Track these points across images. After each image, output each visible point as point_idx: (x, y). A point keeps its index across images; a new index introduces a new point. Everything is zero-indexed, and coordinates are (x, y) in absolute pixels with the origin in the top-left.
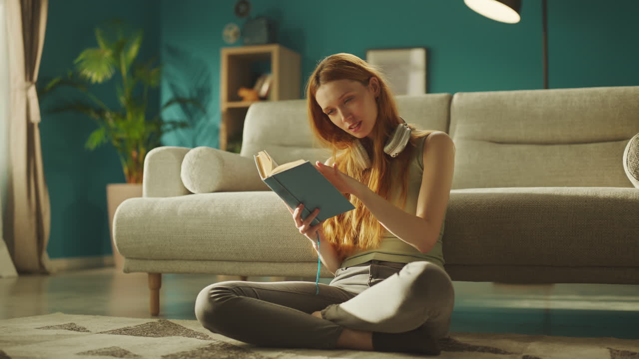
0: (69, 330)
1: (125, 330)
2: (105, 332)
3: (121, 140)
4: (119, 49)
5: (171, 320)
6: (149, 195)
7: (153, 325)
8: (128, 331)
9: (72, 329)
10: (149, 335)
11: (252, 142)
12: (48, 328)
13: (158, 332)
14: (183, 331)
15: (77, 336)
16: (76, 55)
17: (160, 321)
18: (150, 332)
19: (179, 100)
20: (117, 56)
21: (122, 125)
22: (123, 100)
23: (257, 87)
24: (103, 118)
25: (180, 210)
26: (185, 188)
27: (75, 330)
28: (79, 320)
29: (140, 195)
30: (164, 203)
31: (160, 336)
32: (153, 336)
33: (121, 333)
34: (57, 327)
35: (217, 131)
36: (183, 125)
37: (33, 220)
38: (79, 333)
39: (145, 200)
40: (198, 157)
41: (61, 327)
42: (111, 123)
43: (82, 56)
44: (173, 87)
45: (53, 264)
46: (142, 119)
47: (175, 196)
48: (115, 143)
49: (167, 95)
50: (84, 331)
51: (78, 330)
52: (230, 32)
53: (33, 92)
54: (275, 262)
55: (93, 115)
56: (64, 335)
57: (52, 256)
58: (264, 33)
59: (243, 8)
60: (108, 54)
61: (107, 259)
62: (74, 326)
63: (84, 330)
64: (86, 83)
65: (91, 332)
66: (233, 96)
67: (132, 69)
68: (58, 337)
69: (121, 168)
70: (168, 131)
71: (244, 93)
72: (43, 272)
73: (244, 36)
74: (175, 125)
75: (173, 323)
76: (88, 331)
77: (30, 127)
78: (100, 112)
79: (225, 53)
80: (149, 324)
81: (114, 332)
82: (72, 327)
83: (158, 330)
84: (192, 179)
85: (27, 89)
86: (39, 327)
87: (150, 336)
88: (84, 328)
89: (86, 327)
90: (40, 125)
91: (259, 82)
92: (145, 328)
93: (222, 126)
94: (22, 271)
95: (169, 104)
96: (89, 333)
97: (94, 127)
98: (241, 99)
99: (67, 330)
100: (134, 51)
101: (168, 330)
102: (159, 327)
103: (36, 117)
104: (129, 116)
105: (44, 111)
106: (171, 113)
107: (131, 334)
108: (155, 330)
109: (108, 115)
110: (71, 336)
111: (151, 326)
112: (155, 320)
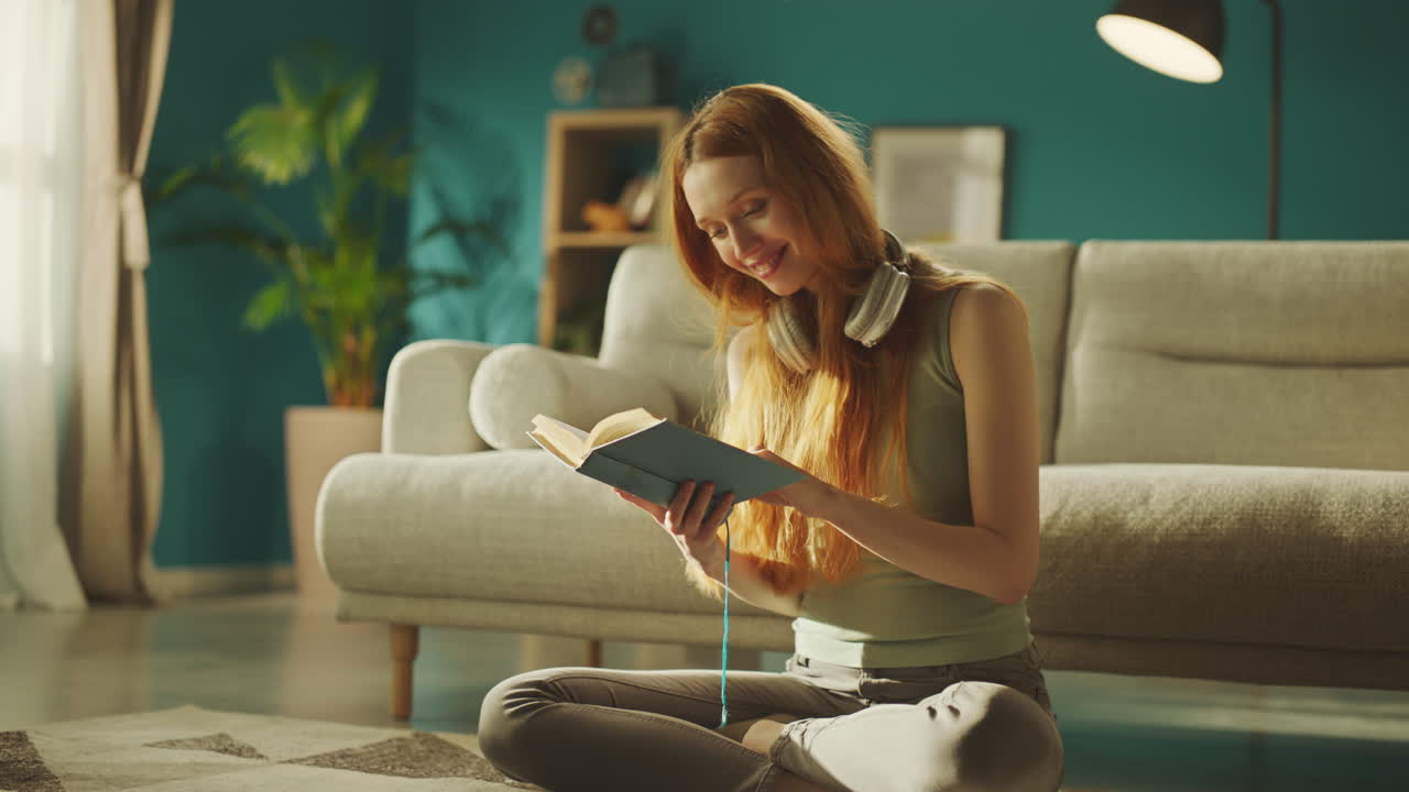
0: (220, 751)
1: (344, 755)
2: (300, 761)
3: (323, 313)
4: (327, 108)
5: (442, 735)
6: (399, 448)
7: (402, 745)
8: (350, 759)
9: (225, 751)
10: (398, 770)
11: (626, 334)
12: (172, 744)
13: (415, 764)
14: (470, 763)
15: (237, 768)
16: (231, 119)
17: (417, 735)
18: (399, 763)
19: (450, 225)
20: (319, 125)
21: (325, 276)
22: (329, 221)
23: (625, 201)
24: (283, 262)
25: (468, 486)
26: (477, 434)
27: (232, 753)
28: (239, 727)
29: (376, 447)
30: (433, 469)
31: (421, 776)
32: (406, 775)
33: (334, 765)
34: (190, 743)
35: (532, 298)
36: (460, 282)
37: (124, 485)
38: (242, 760)
39: (389, 458)
40: (510, 366)
41: (199, 743)
42: (302, 271)
43: (244, 123)
44: (438, 195)
45: (165, 581)
46: (369, 264)
47: (454, 452)
48: (310, 318)
49: (424, 214)
50: (252, 757)
51: (239, 753)
52: (570, 78)
53: (133, 198)
54: (676, 612)
55: (263, 254)
56: (209, 765)
57: (163, 561)
58: (644, 83)
59: (600, 25)
60: (301, 119)
61: (280, 574)
62: (229, 742)
63: (251, 752)
64: (251, 182)
65: (267, 758)
66: (572, 220)
67: (353, 155)
68: (197, 769)
69: (317, 372)
70: (426, 293)
71: (596, 214)
72: (141, 599)
73: (600, 88)
74: (442, 281)
75: (445, 742)
76: (261, 756)
77: (124, 276)
78: (278, 246)
79: (557, 124)
80: (395, 743)
81: (318, 761)
82: (224, 745)
83: (417, 759)
84: (495, 417)
85: (121, 191)
86: (150, 742)
87: (400, 775)
88: (252, 750)
89: (254, 745)
90: (147, 273)
91: (630, 190)
92: (386, 751)
93: (545, 287)
94: (97, 596)
95: (431, 232)
96: (265, 761)
97: (262, 279)
98: (588, 227)
99: (212, 753)
100: (356, 113)
101: (438, 761)
102: (418, 752)
103: (138, 255)
104: (343, 257)
105: (159, 241)
106: (434, 254)
107: (359, 769)
108: (409, 759)
109: (295, 254)
110: (225, 767)
111: (399, 748)
112: (406, 733)
